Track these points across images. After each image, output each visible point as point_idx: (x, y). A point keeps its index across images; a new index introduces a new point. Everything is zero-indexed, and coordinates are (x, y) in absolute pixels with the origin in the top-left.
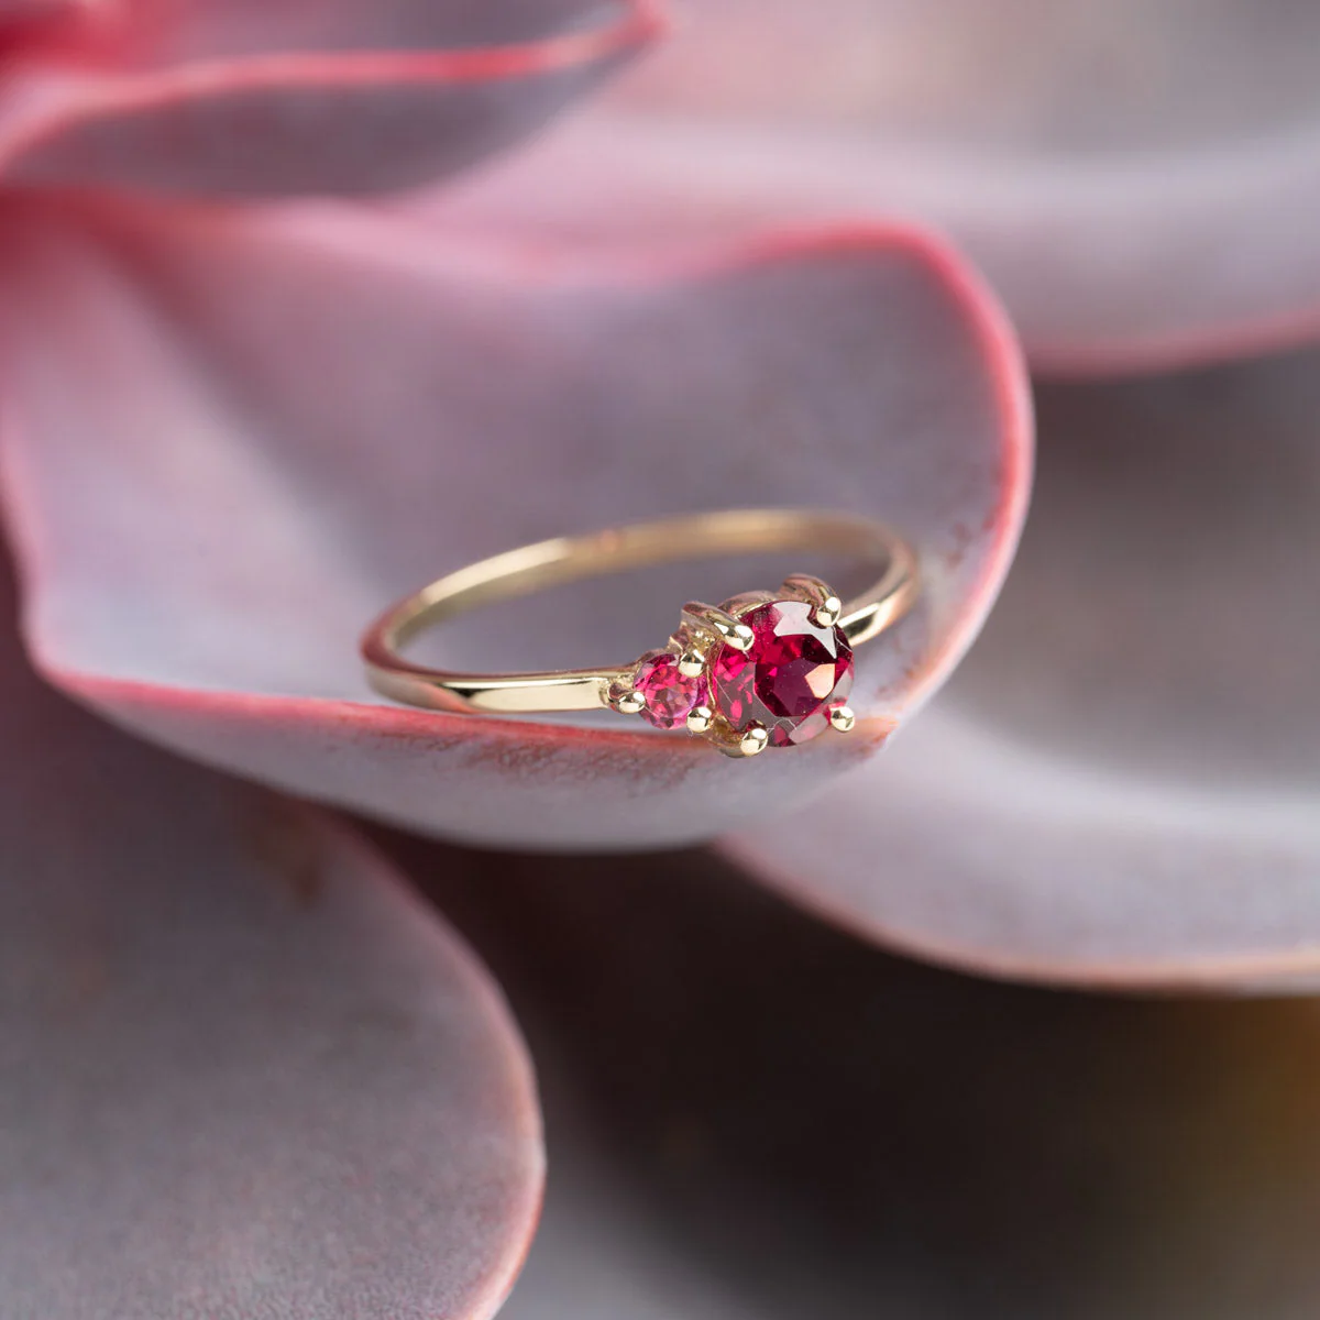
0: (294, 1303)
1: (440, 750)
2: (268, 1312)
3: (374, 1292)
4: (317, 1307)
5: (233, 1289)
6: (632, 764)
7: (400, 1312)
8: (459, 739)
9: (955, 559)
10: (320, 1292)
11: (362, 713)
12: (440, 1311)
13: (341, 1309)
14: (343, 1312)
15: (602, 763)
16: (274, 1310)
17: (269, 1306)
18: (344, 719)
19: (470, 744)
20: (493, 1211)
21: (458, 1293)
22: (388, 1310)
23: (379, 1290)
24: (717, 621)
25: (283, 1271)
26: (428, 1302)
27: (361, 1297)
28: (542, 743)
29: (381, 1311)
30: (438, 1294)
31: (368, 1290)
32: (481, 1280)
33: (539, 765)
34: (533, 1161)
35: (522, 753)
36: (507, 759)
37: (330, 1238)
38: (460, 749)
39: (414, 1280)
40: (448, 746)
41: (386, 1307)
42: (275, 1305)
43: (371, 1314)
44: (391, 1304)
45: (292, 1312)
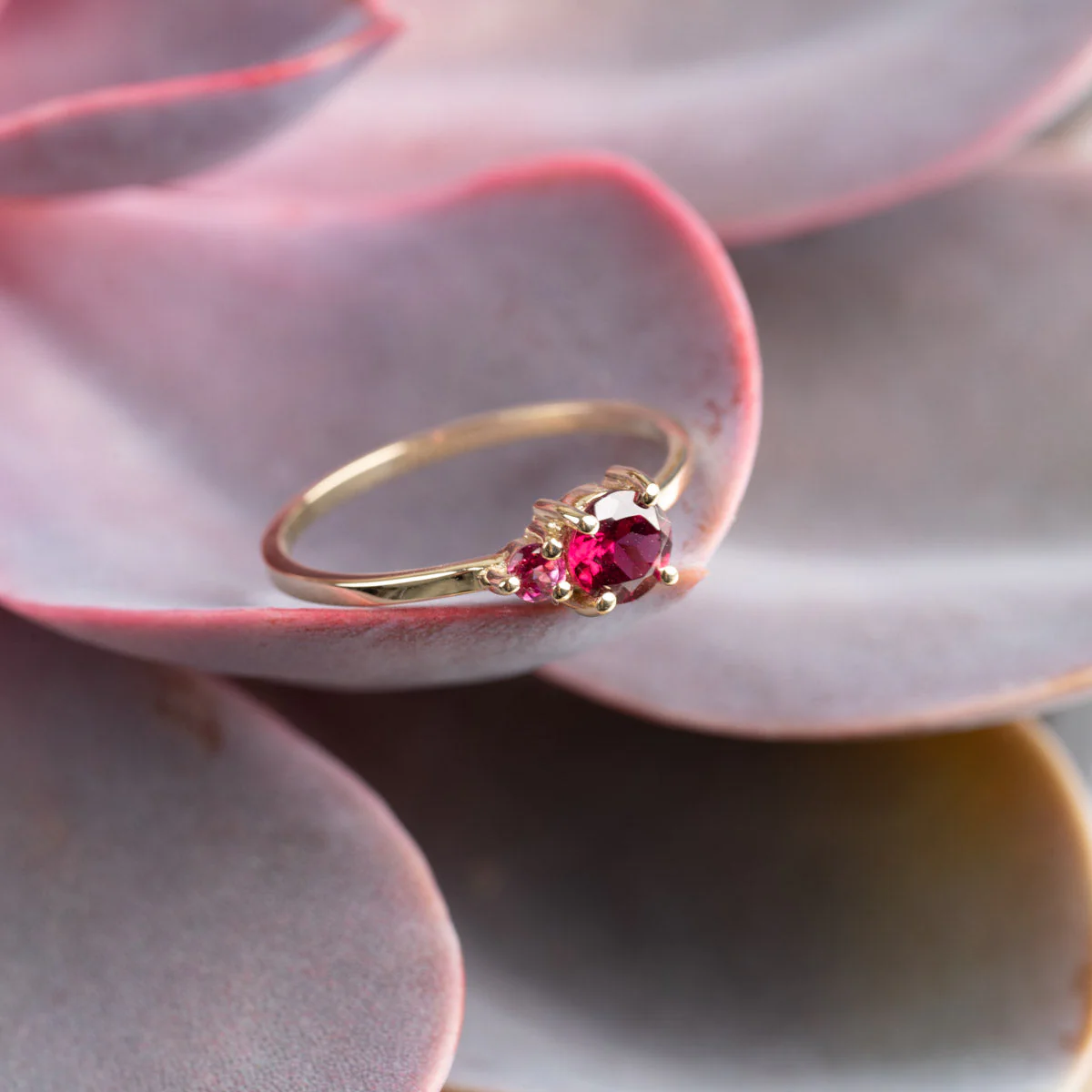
0: (291, 1078)
1: (352, 636)
2: (273, 1088)
3: (352, 1062)
4: (309, 1080)
5: (239, 1072)
6: (505, 629)
7: (378, 1075)
8: (369, 626)
9: (715, 430)
10: (309, 1066)
11: (287, 615)
12: (410, 1071)
13: (330, 1079)
14: (332, 1082)
15: (481, 631)
16: (276, 1087)
17: (272, 1083)
18: (273, 622)
19: (376, 630)
20: (429, 984)
21: (419, 1054)
22: (368, 1076)
23: (356, 1060)
24: (566, 513)
25: (275, 1053)
26: (397, 1064)
27: (342, 1067)
28: (434, 622)
29: (362, 1076)
30: (404, 1058)
31: (346, 1060)
32: (434, 1041)
33: (431, 638)
34: (448, 939)
35: (418, 632)
36: (406, 637)
37: (305, 1022)
38: (369, 634)
39: (382, 1047)
40: (359, 633)
41: (365, 1073)
42: (276, 1082)
43: (355, 1080)
44: (369, 1070)
45: (291, 1087)
